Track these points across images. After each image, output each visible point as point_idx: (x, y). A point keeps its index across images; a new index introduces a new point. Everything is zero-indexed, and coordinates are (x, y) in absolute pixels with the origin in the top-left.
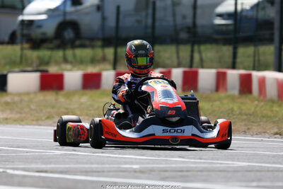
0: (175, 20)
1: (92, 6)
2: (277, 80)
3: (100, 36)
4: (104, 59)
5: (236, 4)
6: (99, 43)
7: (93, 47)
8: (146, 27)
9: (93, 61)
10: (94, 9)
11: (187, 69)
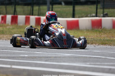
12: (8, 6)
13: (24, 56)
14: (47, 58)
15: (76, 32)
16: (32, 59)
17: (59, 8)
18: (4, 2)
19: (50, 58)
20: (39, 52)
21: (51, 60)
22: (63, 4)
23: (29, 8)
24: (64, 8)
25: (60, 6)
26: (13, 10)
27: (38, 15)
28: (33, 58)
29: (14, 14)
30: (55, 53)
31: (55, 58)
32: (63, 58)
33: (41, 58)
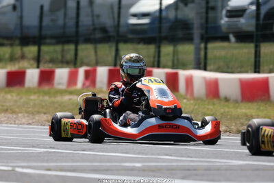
0: (93, 21)
1: (8, 5)
2: (205, 78)
3: (19, 35)
4: (23, 57)
5: (161, 4)
6: (17, 42)
7: (12, 45)
8: (64, 26)
9: (12, 59)
10: (10, 8)
11: (112, 68)
12: (100, 46)
13: (134, 166)
14: (189, 170)
15: (262, 108)
16: (151, 173)
17: (223, 48)
18: (92, 37)
19: (195, 170)
20: (171, 156)
21: (197, 175)
22: (232, 38)
23: (152, 49)
24: (236, 48)
25: (225, 44)
26: (113, 53)
27: (173, 67)
28: (153, 171)
29: (115, 65)
30: (208, 158)
31: (208, 172)
32: (226, 170)
33: (172, 170)
